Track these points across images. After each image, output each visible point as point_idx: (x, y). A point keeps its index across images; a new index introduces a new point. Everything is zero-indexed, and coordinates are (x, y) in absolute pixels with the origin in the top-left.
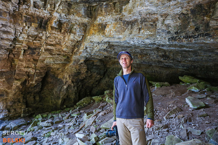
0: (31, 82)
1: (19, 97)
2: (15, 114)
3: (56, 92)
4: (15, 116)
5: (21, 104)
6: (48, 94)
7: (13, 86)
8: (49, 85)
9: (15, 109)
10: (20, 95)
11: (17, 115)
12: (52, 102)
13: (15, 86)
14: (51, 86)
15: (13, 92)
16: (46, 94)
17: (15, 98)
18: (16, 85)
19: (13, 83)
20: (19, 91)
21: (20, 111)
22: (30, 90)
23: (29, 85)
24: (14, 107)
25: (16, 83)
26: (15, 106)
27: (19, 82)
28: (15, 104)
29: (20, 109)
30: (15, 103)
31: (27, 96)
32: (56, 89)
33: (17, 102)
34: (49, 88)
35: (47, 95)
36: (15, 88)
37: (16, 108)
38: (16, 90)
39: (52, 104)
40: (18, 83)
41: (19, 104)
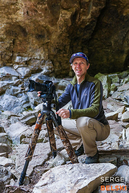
0: (84, 18)
1: (65, 42)
2: (61, 70)
3: (116, 42)
4: (62, 73)
5: (67, 54)
6: (99, 47)
7: (60, 18)
8: (103, 30)
9: (60, 63)
10: (66, 40)
11: (65, 72)
12: (108, 60)
13: (63, 20)
14: (105, 32)
15: (59, 31)
16: (96, 46)
17: (60, 43)
18: (64, 18)
19: (60, 14)
20: (66, 31)
21: (67, 67)
22: (78, 34)
23: (79, 22)
24: (59, 59)
25: (64, 14)
26: (60, 56)
27: (68, 13)
28: (60, 54)
29: (66, 63)
30: (60, 52)
31: (74, 44)
32: (116, 36)
33: (63, 50)
34: (103, 35)
35: (97, 49)
36: (62, 24)
37: (61, 61)
38: (62, 29)
39: (109, 62)
40: (66, 14)
41: (65, 55)
